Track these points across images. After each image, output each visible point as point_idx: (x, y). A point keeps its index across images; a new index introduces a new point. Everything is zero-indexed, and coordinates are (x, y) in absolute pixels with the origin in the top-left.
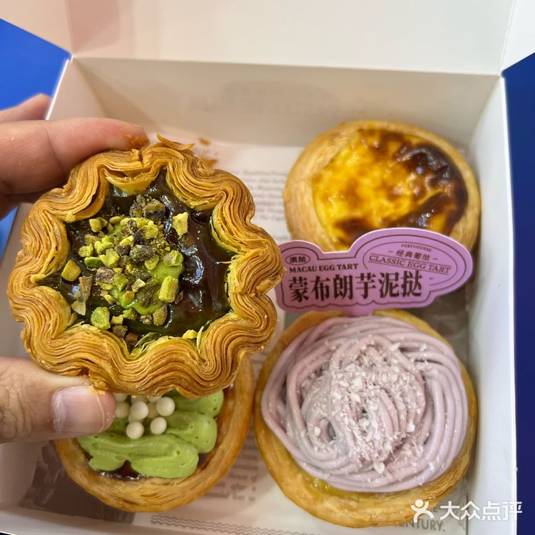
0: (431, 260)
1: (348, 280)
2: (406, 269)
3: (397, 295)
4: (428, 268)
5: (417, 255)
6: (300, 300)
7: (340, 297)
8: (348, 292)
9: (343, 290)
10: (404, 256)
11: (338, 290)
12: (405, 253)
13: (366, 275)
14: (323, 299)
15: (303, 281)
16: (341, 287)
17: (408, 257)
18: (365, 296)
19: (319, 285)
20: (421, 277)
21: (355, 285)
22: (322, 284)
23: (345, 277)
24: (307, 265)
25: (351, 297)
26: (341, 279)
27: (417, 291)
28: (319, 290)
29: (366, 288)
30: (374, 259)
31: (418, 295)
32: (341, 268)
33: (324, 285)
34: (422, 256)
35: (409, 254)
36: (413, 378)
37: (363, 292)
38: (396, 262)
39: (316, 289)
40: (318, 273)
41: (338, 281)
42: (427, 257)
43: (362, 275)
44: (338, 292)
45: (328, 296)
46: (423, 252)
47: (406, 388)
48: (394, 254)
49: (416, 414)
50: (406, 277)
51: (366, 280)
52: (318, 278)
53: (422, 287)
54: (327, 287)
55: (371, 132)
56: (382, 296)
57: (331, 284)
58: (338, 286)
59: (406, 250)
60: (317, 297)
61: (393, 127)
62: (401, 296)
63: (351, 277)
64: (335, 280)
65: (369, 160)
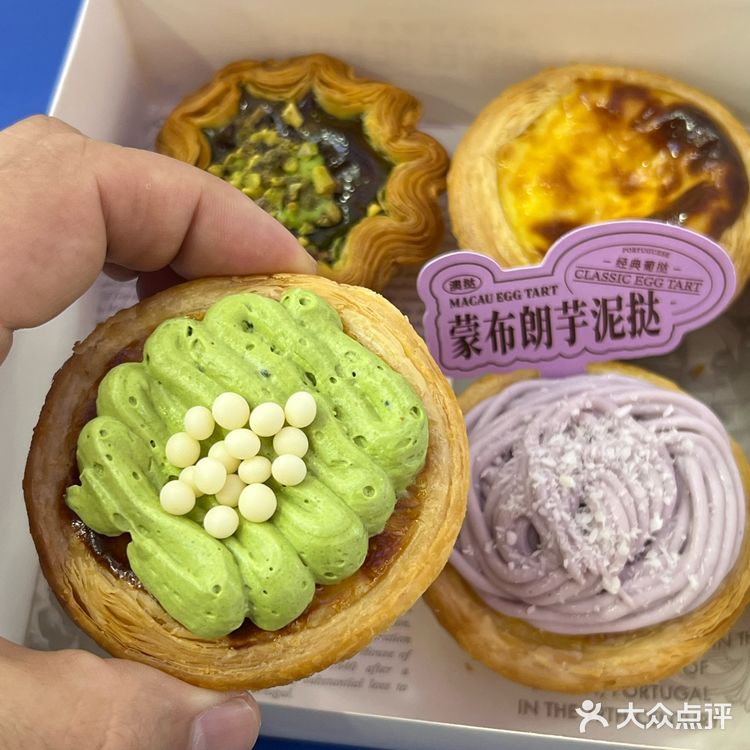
0: (671, 272)
1: (543, 313)
2: (632, 290)
3: (621, 335)
4: (666, 284)
5: (649, 265)
6: (468, 356)
7: (532, 346)
8: (545, 335)
9: (536, 333)
10: (627, 267)
11: (528, 333)
12: (629, 262)
13: (571, 304)
14: (504, 351)
15: (472, 322)
16: (533, 328)
17: (635, 270)
18: (572, 341)
19: (497, 327)
20: (657, 301)
21: (555, 322)
22: (502, 325)
23: (539, 310)
24: (477, 293)
25: (549, 344)
26: (532, 314)
27: (653, 326)
28: (498, 335)
29: (572, 327)
30: (583, 276)
31: (656, 332)
32: (531, 293)
33: (506, 326)
34: (656, 265)
35: (636, 263)
36: (656, 453)
37: (567, 333)
38: (617, 278)
39: (492, 333)
40: (496, 305)
41: (528, 318)
42: (663, 267)
43: (565, 304)
44: (529, 337)
45: (512, 345)
46: (657, 259)
47: (646, 466)
48: (612, 265)
49: (664, 505)
50: (633, 303)
51: (571, 312)
52: (496, 314)
53: (661, 319)
54: (511, 330)
55: (596, 84)
56: (599, 338)
57: (516, 323)
58: (528, 326)
59: (631, 257)
60: (495, 348)
61: (633, 78)
62: (628, 336)
63: (547, 309)
64: (523, 316)
65: (591, 128)
